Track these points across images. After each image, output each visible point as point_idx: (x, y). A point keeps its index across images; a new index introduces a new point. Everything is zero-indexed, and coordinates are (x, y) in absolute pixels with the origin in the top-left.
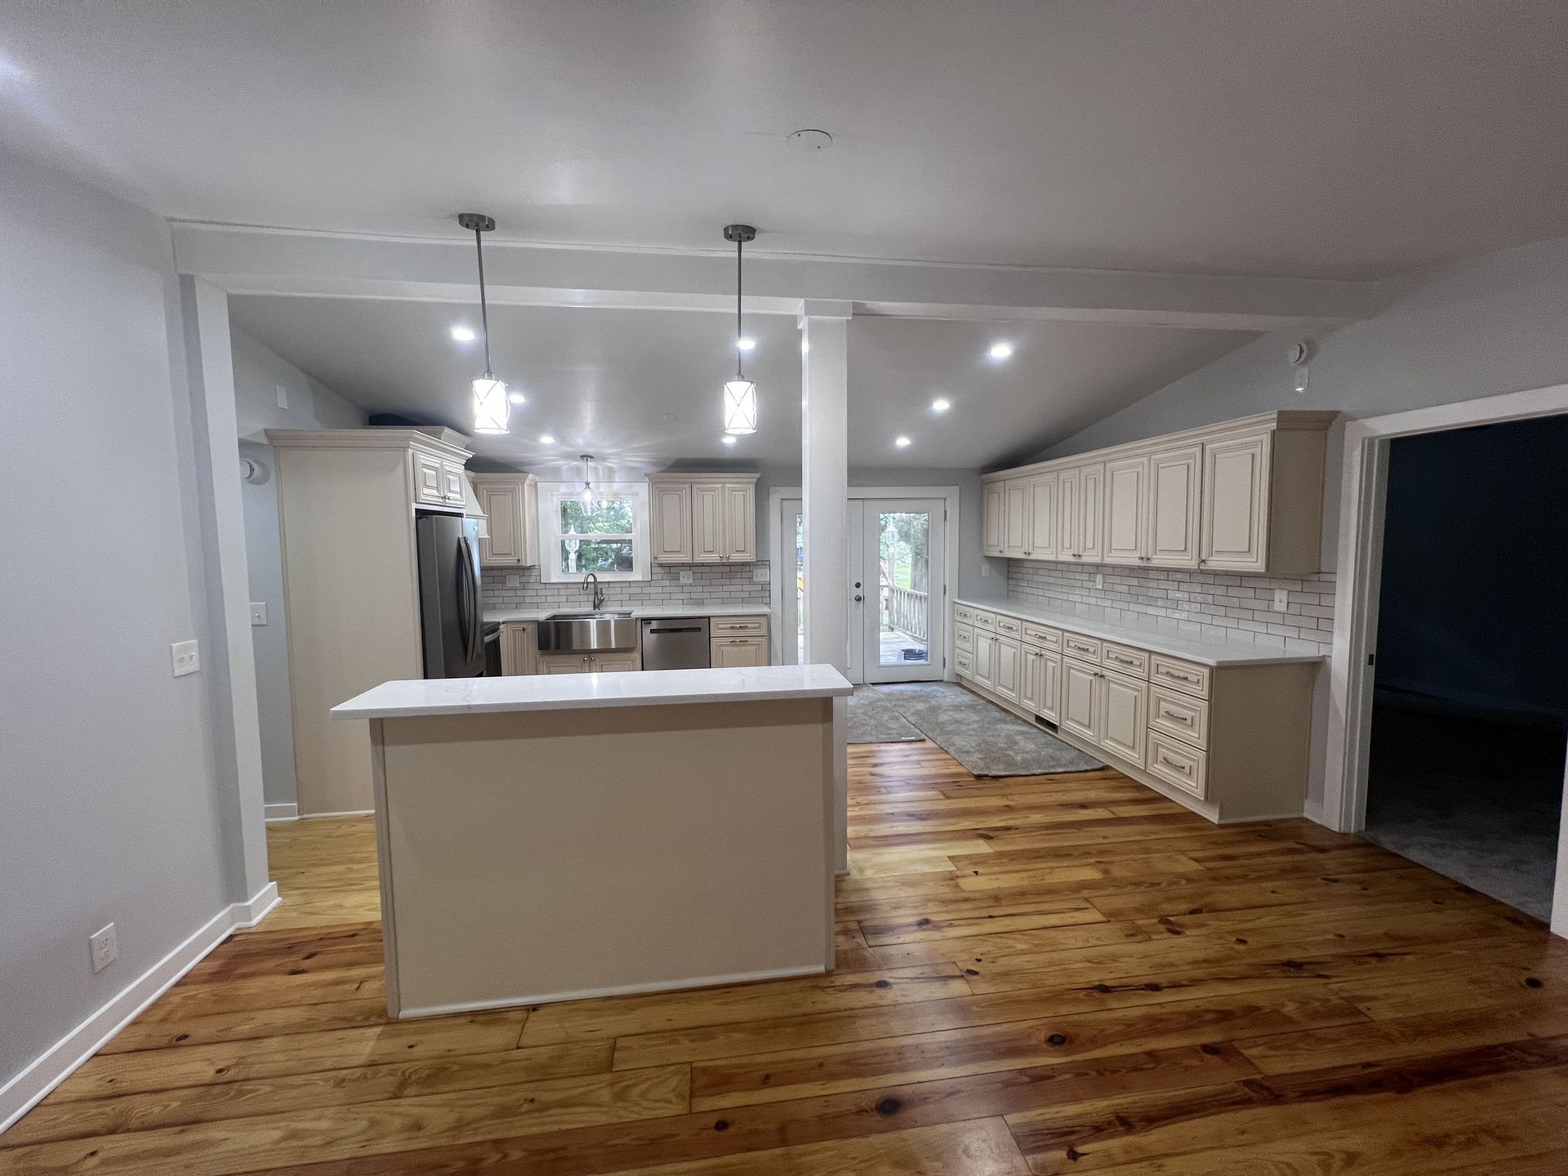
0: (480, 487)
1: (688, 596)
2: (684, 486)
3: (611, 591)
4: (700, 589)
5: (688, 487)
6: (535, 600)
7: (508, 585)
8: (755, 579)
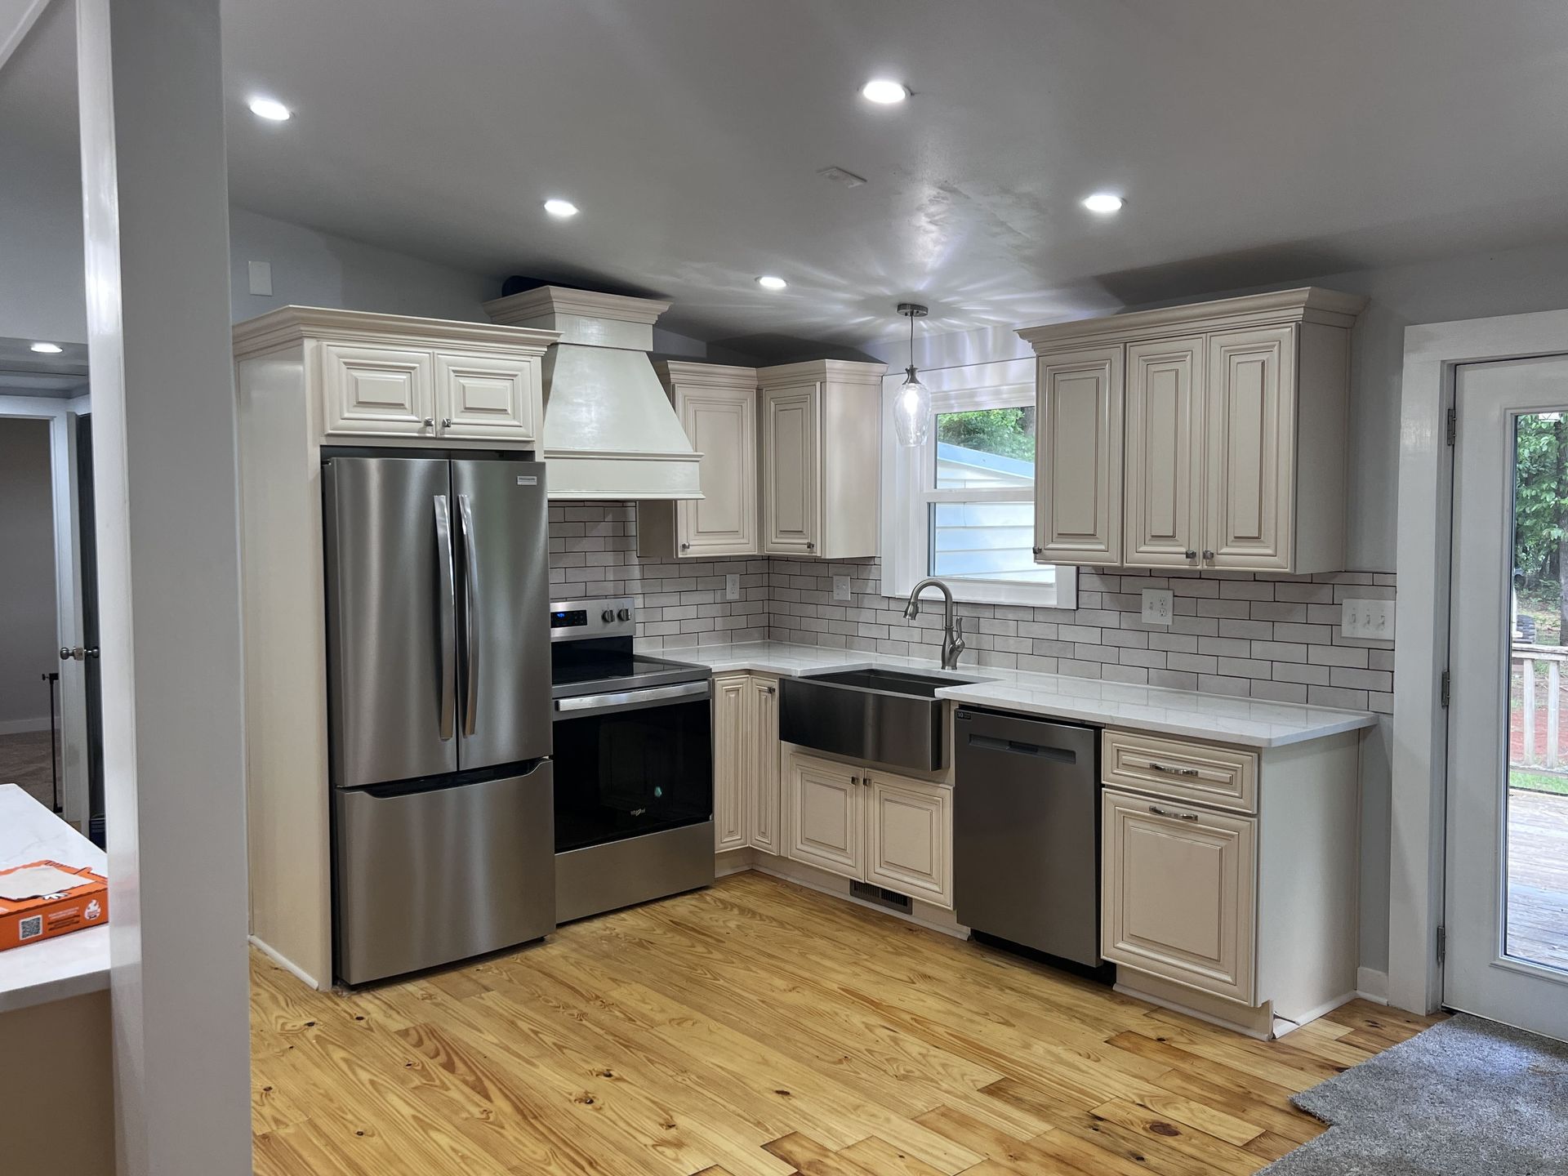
0: (767, 395)
1: (1158, 659)
2: (1106, 353)
3: (996, 627)
4: (1190, 644)
5: (1117, 354)
6: (874, 632)
7: (836, 597)
8: (1346, 630)
